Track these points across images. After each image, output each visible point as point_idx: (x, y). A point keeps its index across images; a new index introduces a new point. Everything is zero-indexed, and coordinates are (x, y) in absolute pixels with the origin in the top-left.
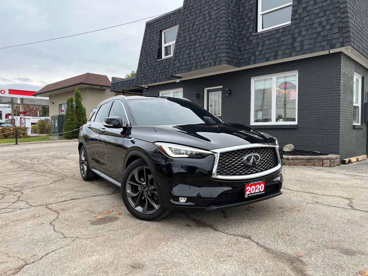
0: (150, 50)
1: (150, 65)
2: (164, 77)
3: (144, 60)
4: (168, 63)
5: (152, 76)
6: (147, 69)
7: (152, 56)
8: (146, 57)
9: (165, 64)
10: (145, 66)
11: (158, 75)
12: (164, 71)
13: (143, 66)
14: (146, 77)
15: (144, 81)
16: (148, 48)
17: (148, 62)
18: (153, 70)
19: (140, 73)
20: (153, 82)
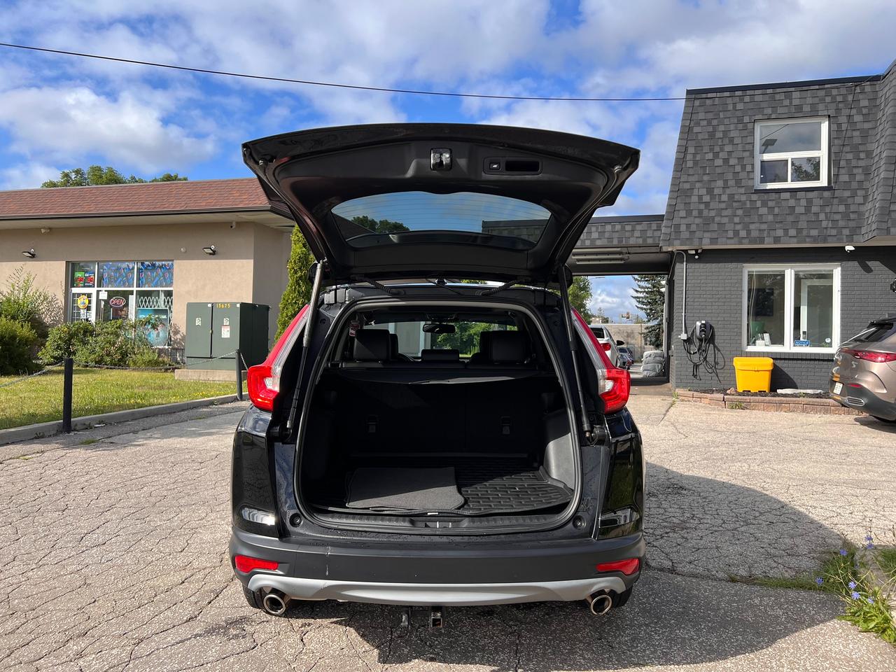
0: (719, 162)
1: (725, 198)
2: (792, 232)
3: (698, 185)
4: (803, 202)
5: (739, 227)
6: (712, 205)
7: (730, 176)
8: (706, 178)
9: (792, 203)
10: (706, 198)
11: (764, 227)
12: (790, 218)
13: (695, 199)
14: (715, 227)
15: (707, 235)
16: (710, 156)
17: (716, 191)
18: (740, 212)
19: (683, 213)
20: (747, 241)
